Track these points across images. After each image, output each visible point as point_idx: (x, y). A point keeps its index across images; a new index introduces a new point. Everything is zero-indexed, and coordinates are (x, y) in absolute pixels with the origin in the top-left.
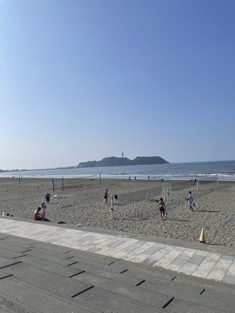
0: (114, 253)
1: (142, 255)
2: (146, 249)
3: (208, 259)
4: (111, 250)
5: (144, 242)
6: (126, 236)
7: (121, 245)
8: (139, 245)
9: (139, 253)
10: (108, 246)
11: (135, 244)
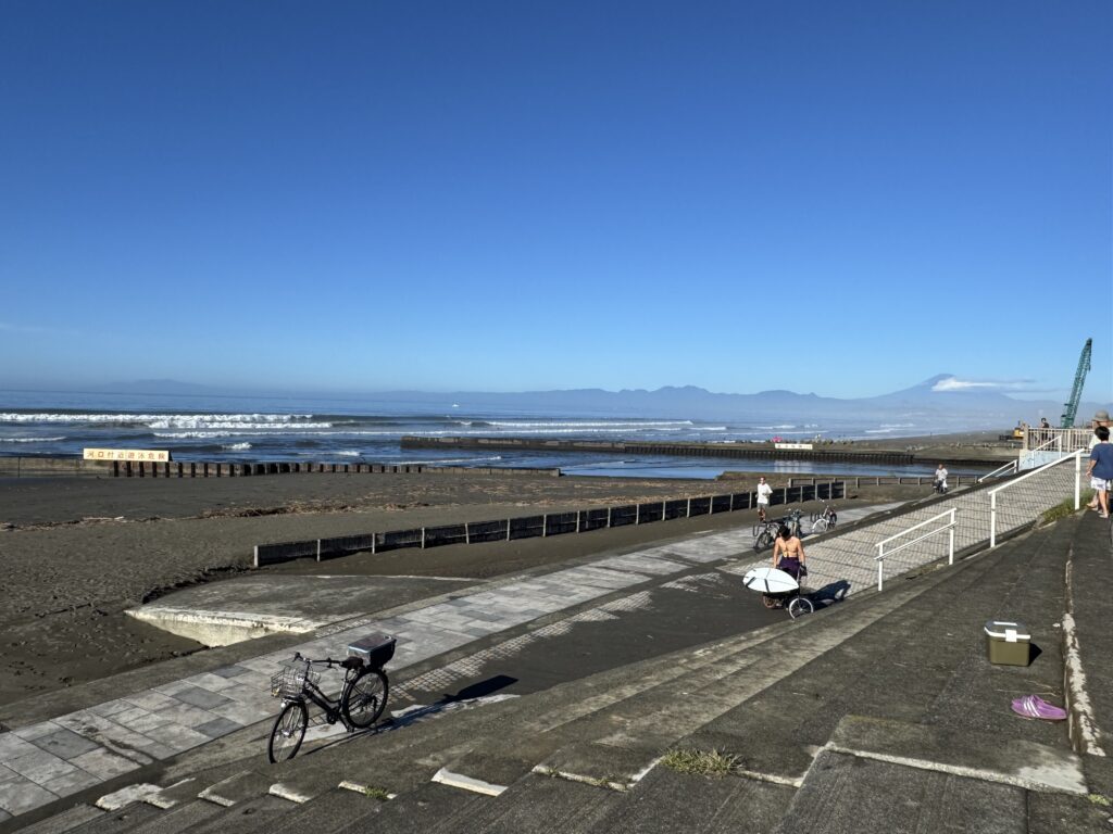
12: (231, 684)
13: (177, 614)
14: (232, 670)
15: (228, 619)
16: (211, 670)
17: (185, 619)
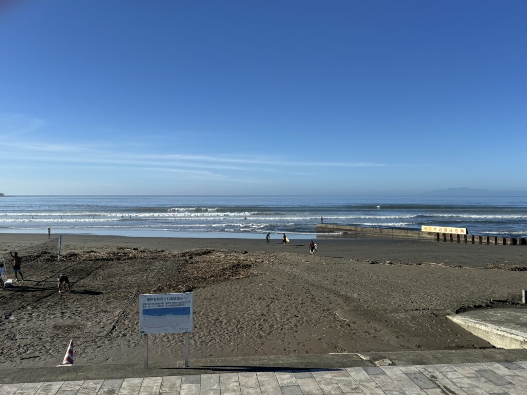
12: (512, 374)
13: (476, 323)
14: (512, 365)
15: (507, 332)
16: (498, 362)
17: (480, 327)
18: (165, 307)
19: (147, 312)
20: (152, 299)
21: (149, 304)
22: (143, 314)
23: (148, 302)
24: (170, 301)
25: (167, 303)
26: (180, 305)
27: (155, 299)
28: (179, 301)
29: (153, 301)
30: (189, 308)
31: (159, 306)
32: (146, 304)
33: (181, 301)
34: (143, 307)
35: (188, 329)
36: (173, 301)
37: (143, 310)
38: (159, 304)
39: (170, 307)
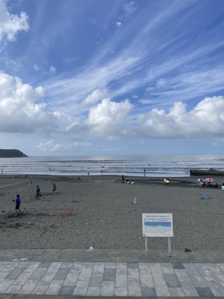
0: (19, 288)
1: (54, 283)
2: (54, 273)
3: (118, 271)
4: (14, 284)
5: (48, 263)
6: (23, 259)
7: (22, 273)
8: (45, 269)
9: (49, 281)
10: (8, 278)
11: (40, 269)
18: (157, 221)
19: (147, 224)
20: (149, 216)
21: (148, 219)
22: (145, 224)
23: (147, 218)
24: (160, 218)
25: (157, 219)
26: (165, 220)
27: (151, 216)
28: (164, 218)
29: (150, 218)
30: (170, 222)
31: (153, 220)
32: (146, 219)
33: (166, 218)
34: (144, 220)
35: (170, 234)
36: (161, 218)
37: (144, 222)
38: (153, 219)
39: (159, 221)
